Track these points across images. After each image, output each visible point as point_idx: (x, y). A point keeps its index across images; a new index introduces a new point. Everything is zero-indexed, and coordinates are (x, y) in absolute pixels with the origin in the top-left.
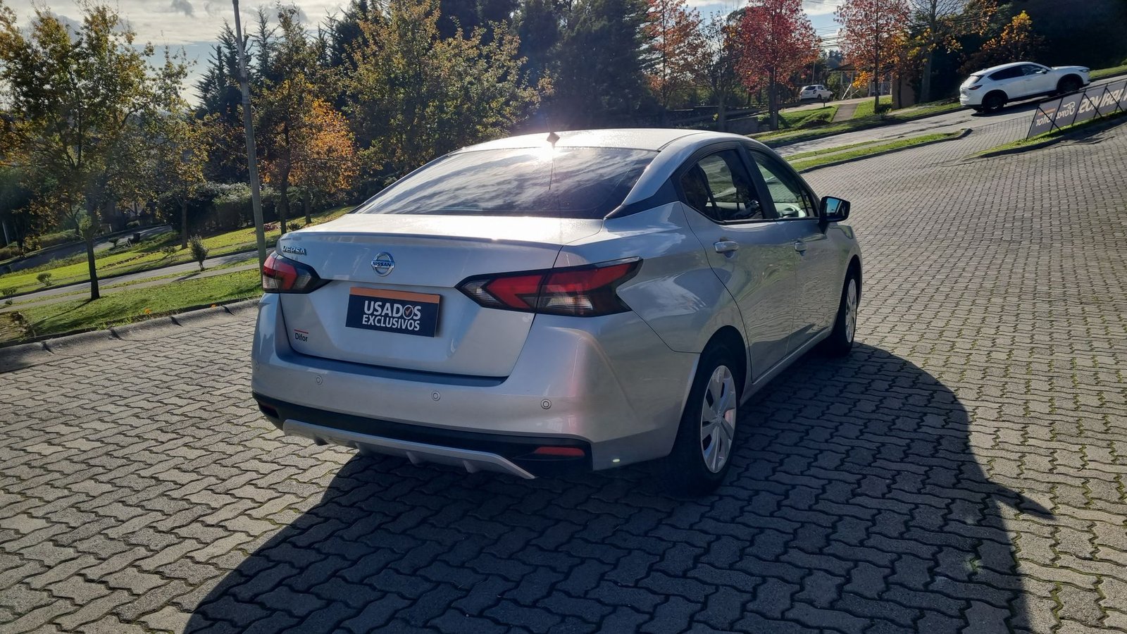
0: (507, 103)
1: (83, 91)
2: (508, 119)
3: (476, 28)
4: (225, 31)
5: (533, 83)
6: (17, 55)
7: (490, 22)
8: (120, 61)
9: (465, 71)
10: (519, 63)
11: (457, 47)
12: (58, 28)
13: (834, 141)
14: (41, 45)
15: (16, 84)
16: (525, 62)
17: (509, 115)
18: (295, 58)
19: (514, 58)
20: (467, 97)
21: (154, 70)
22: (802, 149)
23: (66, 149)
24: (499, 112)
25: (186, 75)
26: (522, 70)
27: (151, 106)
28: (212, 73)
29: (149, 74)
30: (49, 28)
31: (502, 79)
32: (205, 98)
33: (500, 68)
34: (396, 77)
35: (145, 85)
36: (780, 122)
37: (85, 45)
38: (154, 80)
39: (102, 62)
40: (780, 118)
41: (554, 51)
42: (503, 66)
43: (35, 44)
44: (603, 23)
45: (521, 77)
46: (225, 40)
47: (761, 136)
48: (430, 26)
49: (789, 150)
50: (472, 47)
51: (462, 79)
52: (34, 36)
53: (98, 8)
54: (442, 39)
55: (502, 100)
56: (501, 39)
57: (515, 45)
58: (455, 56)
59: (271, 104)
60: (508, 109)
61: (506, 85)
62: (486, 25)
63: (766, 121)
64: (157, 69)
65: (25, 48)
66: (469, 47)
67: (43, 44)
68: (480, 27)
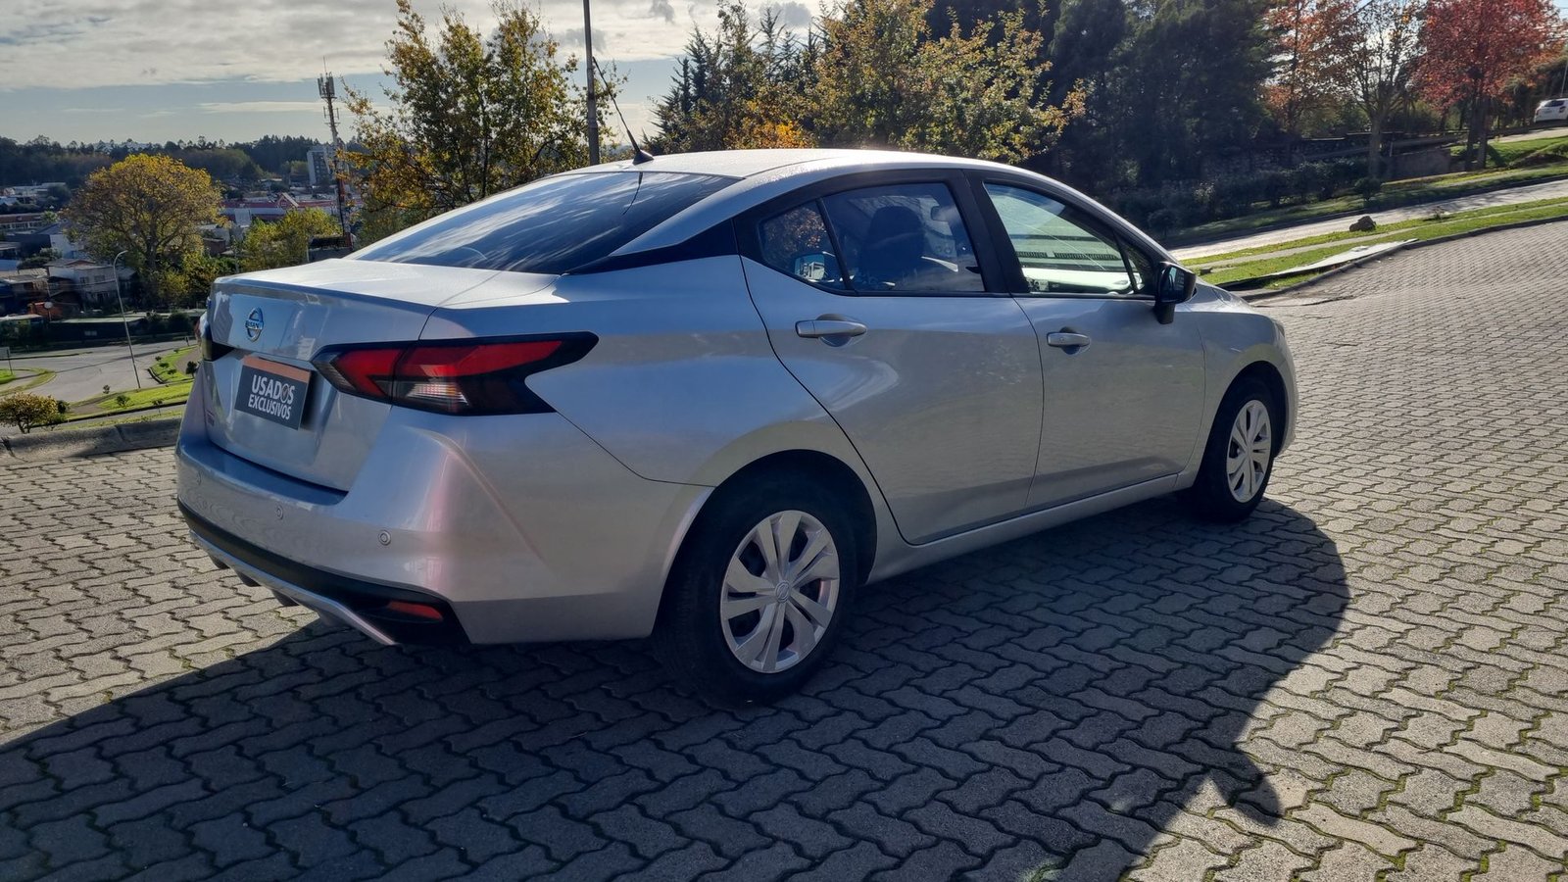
0: (1016, 130)
1: (491, 117)
2: (1017, 152)
3: (980, 22)
4: (695, 40)
5: (1056, 100)
6: (421, 72)
7: (1001, 13)
8: (538, 79)
9: (959, 83)
10: (1039, 71)
11: (951, 49)
12: (468, 37)
13: (1559, 188)
14: (449, 60)
15: (418, 108)
16: (1047, 69)
17: (1018, 147)
18: (736, 71)
19: (1030, 64)
20: (960, 121)
21: (577, 89)
22: (1500, 200)
23: (468, 188)
24: (1004, 143)
25: (615, 95)
26: (1043, 78)
27: (571, 136)
28: (676, 94)
29: (571, 95)
30: (460, 41)
31: (1012, 94)
32: (664, 127)
33: (1009, 77)
34: (863, 95)
35: (566, 110)
36: (1489, 157)
37: (496, 59)
38: (575, 103)
39: (514, 79)
40: (1490, 150)
41: (1120, 53)
42: (1014, 76)
43: (442, 59)
44: (1197, 8)
45: (1038, 91)
46: (694, 51)
47: (1443, 179)
48: (916, 22)
49: (1477, 201)
50: (974, 50)
51: (954, 96)
52: (442, 49)
53: (516, 13)
54: (935, 38)
55: (1010, 124)
56: (1014, 37)
57: (1035, 44)
58: (947, 63)
59: (701, 131)
60: (1017, 137)
61: (1016, 102)
62: (996, 19)
63: (1463, 156)
64: (581, 88)
65: (430, 65)
66: (966, 50)
67: (451, 59)
68: (986, 21)
